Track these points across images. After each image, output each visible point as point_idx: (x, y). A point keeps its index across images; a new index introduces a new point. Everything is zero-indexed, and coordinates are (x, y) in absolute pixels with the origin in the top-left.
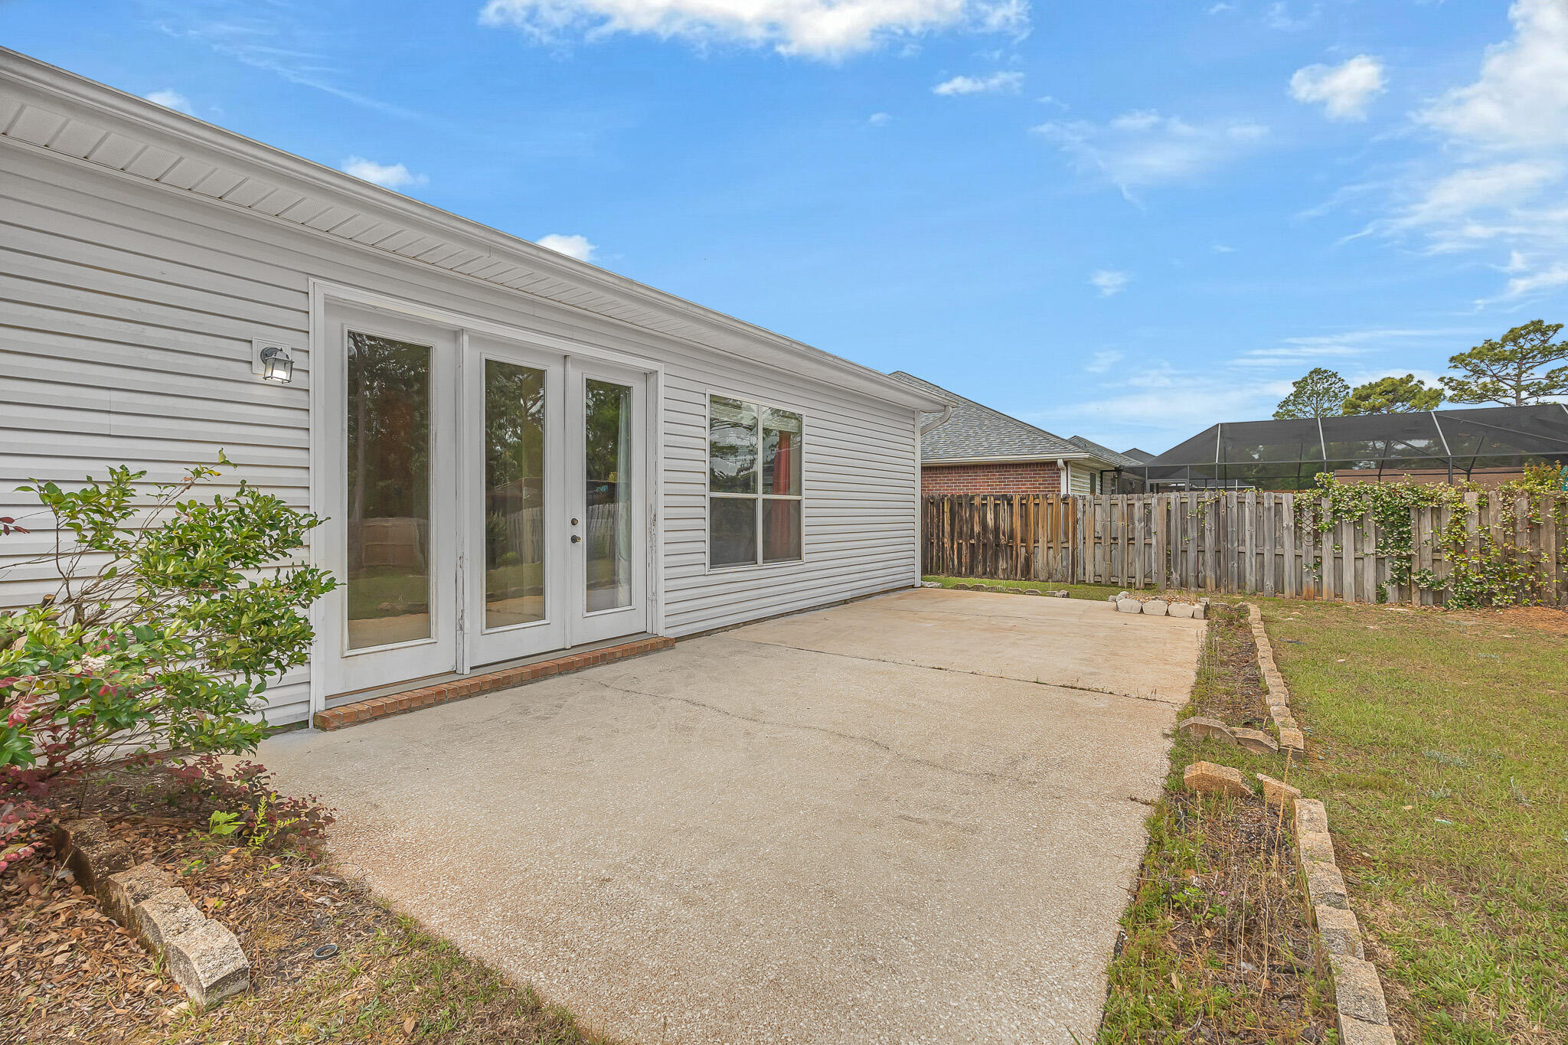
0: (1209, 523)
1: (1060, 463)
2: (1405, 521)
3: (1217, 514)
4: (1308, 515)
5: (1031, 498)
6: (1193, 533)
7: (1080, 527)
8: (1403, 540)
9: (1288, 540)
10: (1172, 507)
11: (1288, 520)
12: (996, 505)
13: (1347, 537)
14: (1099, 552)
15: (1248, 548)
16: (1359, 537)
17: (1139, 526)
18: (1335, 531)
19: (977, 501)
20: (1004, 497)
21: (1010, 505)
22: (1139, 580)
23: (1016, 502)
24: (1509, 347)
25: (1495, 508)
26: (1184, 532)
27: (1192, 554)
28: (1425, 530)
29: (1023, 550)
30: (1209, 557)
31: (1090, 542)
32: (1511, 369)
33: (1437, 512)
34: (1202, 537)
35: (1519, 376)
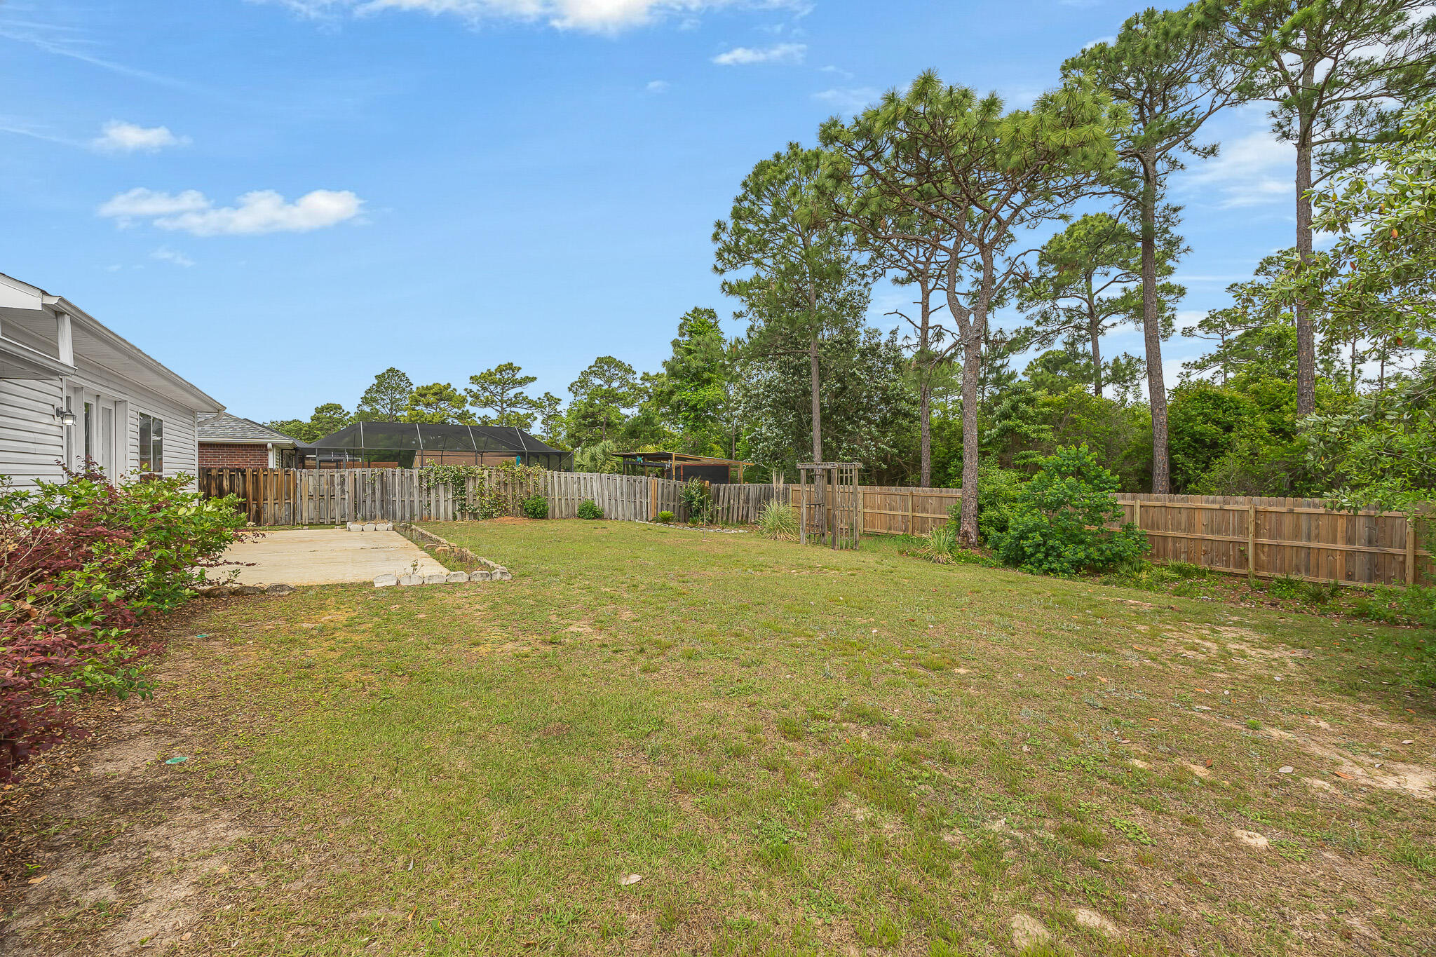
0: (378, 486)
1: (270, 446)
2: (463, 483)
3: (382, 481)
4: (425, 480)
5: (261, 470)
6: (369, 491)
7: (299, 489)
8: (462, 492)
9: (416, 493)
10: (357, 477)
11: (416, 483)
12: (231, 475)
13: (441, 488)
14: (311, 505)
15: (397, 498)
16: (446, 491)
17: (338, 488)
18: (436, 487)
19: (214, 473)
20: (239, 470)
21: (244, 476)
22: (338, 519)
23: (248, 474)
24: (498, 376)
25: (494, 477)
26: (364, 490)
27: (368, 503)
28: (470, 487)
29: (255, 506)
30: (378, 503)
31: (305, 498)
32: (499, 390)
33: (474, 478)
34: (374, 493)
35: (502, 394)
